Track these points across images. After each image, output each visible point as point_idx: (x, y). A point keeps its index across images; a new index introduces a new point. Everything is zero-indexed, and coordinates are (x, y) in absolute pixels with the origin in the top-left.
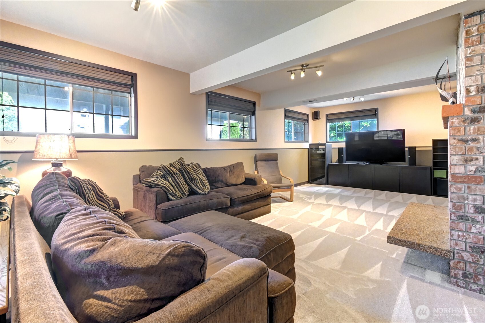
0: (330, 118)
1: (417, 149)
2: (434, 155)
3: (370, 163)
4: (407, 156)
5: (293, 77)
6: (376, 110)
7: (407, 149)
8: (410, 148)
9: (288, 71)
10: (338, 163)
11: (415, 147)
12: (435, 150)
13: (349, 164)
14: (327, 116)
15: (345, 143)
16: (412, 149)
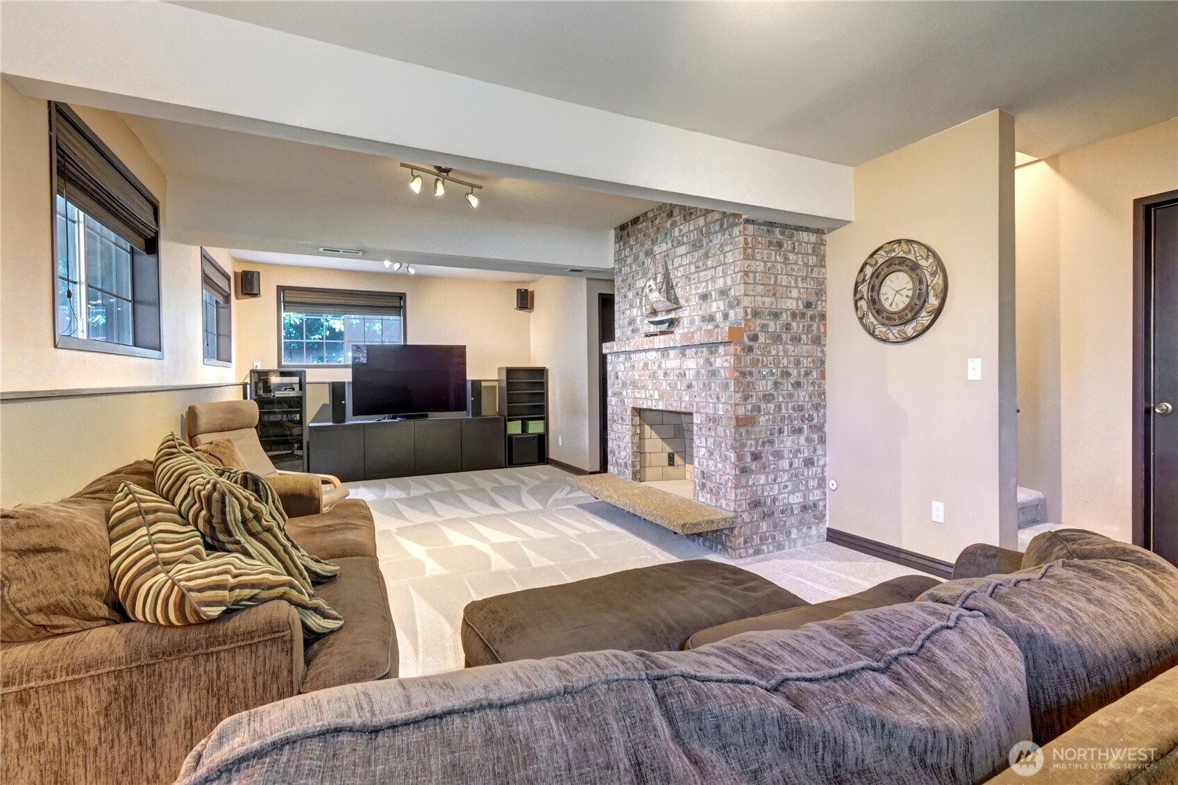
0: (288, 297)
1: (483, 384)
2: (508, 395)
3: (403, 417)
4: (470, 399)
5: (416, 186)
6: (402, 297)
7: (469, 385)
8: (473, 382)
9: (402, 165)
10: (331, 424)
11: (481, 381)
12: (510, 385)
13: (364, 424)
14: (281, 289)
15: (350, 370)
16: (477, 384)
